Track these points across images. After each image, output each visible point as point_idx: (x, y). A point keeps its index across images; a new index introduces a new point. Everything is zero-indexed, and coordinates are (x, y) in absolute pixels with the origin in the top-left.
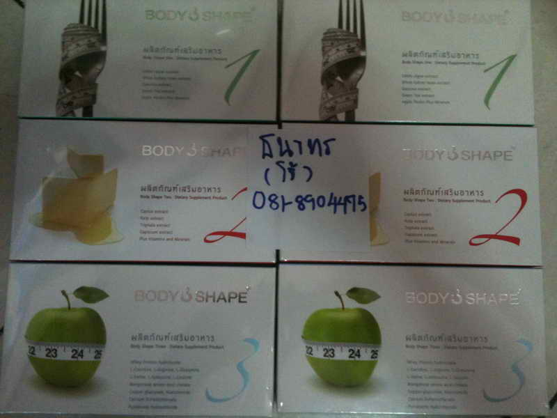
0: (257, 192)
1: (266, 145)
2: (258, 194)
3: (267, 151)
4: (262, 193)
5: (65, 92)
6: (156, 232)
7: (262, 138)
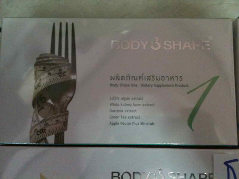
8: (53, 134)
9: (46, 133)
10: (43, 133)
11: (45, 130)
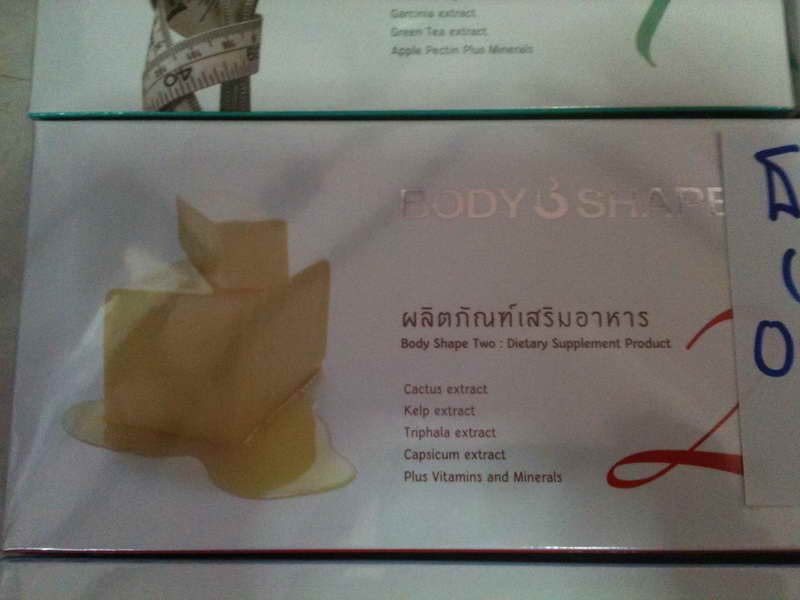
0: (764, 325)
1: (777, 179)
2: (767, 330)
3: (782, 198)
4: (779, 325)
5: (167, 39)
6: (454, 455)
7: (762, 156)
8: (214, 84)
9: (192, 80)
10: (185, 78)
11: (189, 70)
